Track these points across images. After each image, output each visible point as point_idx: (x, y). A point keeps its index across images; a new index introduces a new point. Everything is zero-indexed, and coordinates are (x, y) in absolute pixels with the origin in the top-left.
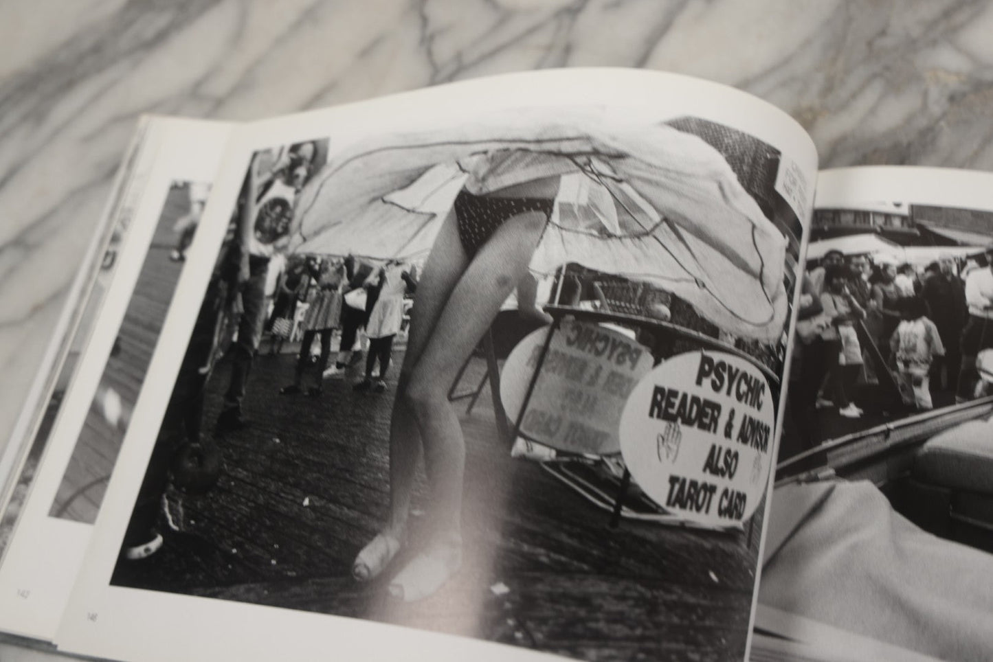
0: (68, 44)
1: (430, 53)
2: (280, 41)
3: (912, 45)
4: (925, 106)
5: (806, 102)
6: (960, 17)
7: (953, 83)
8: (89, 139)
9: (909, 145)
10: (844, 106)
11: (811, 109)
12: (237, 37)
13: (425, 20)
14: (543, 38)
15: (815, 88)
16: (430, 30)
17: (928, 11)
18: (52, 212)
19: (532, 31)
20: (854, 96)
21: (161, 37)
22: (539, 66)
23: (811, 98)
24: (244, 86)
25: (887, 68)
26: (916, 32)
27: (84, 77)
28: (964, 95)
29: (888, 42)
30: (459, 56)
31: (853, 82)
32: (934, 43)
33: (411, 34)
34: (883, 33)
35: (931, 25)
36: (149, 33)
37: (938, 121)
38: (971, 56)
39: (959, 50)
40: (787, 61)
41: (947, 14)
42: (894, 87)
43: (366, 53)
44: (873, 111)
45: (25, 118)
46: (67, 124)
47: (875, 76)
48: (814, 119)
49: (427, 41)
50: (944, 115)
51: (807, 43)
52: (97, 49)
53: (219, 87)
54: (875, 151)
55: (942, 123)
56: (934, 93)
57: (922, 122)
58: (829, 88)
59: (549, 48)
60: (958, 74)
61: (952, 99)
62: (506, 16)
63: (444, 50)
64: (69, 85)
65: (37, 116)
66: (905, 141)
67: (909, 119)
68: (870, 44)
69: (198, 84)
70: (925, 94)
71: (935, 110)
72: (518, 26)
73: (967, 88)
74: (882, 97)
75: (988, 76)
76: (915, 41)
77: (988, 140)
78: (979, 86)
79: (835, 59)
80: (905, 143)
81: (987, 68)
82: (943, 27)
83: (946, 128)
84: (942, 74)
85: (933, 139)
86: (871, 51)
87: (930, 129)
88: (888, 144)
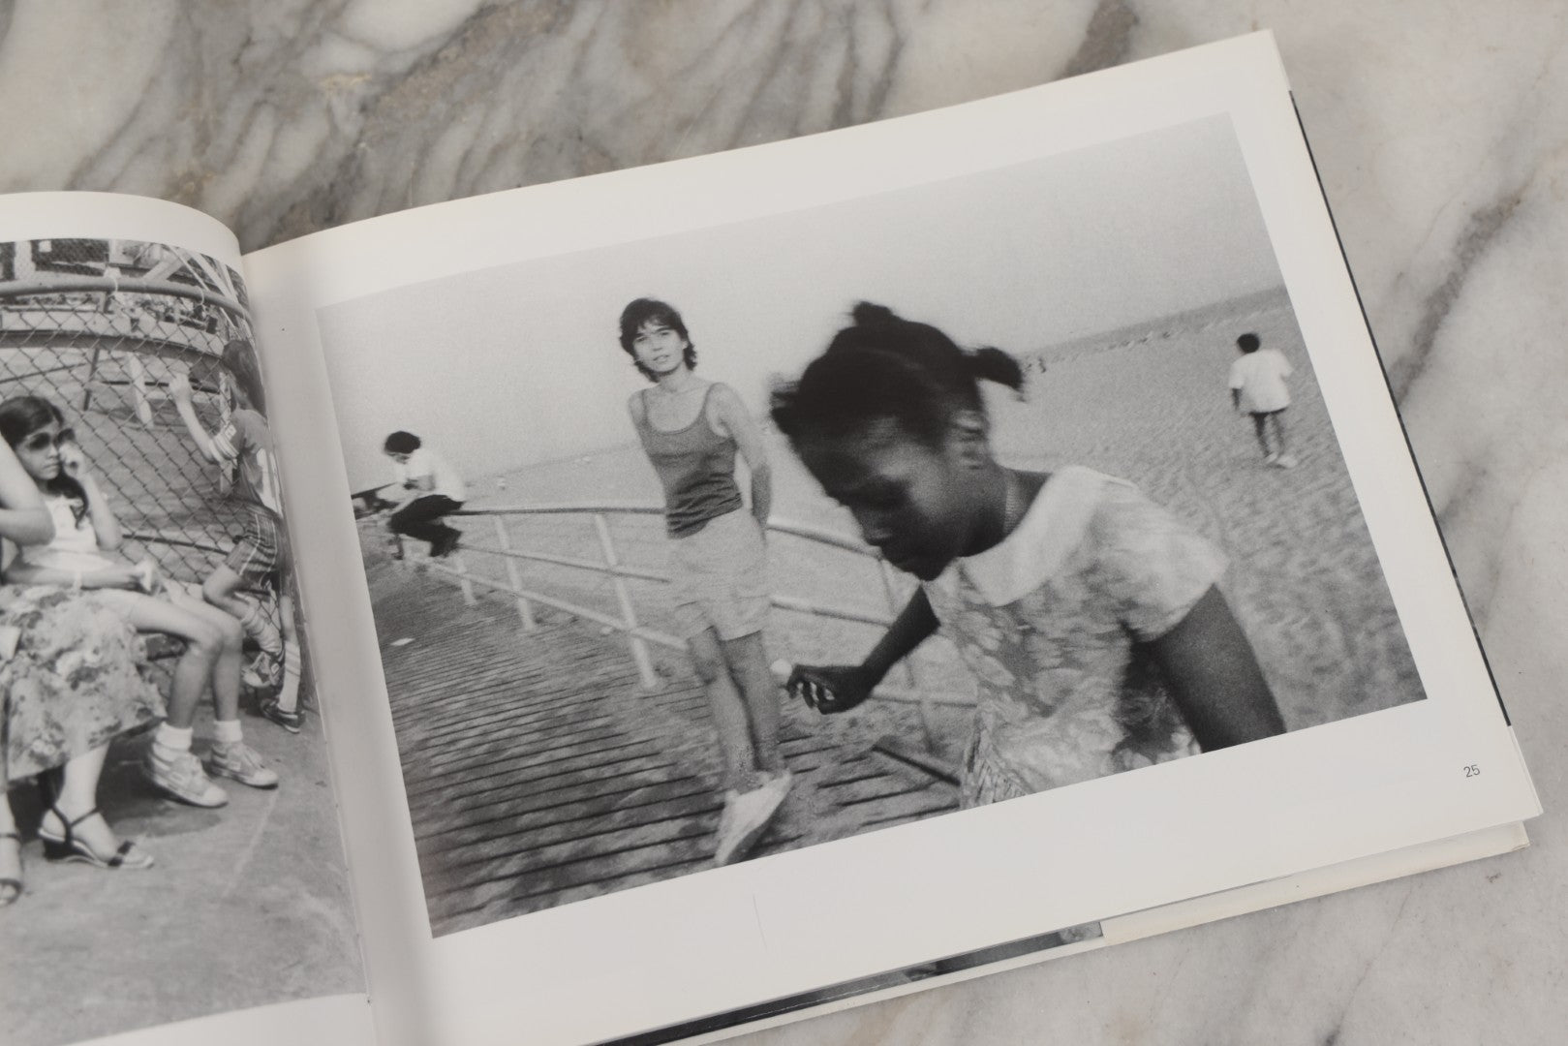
3: (290, 49)
4: (334, 129)
5: (180, 169)
7: (358, 87)
9: (332, 186)
10: (232, 159)
11: (190, 176)
15: (186, 144)
20: (240, 140)
23: (185, 161)
25: (270, 90)
26: (290, 30)
28: (377, 99)
29: (257, 53)
31: (233, 121)
32: (317, 39)
34: (248, 43)
35: (306, 15)
37: (356, 144)
38: (368, 45)
39: (351, 40)
40: (133, 117)
42: (288, 116)
44: (271, 154)
47: (258, 105)
48: (199, 188)
50: (362, 132)
51: (153, 82)
54: (292, 208)
55: (363, 145)
56: (340, 108)
57: (338, 152)
58: (203, 141)
60: (360, 74)
61: (364, 108)
66: (325, 183)
67: (321, 151)
68: (236, 61)
70: (329, 111)
71: (349, 129)
73: (377, 89)
74: (277, 132)
75: (399, 65)
76: (292, 43)
77: (425, 151)
78: (390, 83)
79: (198, 96)
80: (326, 186)
81: (394, 53)
82: (320, 14)
83: (369, 150)
84: (340, 79)
85: (360, 168)
86: (241, 71)
87: (351, 157)
88: (304, 194)
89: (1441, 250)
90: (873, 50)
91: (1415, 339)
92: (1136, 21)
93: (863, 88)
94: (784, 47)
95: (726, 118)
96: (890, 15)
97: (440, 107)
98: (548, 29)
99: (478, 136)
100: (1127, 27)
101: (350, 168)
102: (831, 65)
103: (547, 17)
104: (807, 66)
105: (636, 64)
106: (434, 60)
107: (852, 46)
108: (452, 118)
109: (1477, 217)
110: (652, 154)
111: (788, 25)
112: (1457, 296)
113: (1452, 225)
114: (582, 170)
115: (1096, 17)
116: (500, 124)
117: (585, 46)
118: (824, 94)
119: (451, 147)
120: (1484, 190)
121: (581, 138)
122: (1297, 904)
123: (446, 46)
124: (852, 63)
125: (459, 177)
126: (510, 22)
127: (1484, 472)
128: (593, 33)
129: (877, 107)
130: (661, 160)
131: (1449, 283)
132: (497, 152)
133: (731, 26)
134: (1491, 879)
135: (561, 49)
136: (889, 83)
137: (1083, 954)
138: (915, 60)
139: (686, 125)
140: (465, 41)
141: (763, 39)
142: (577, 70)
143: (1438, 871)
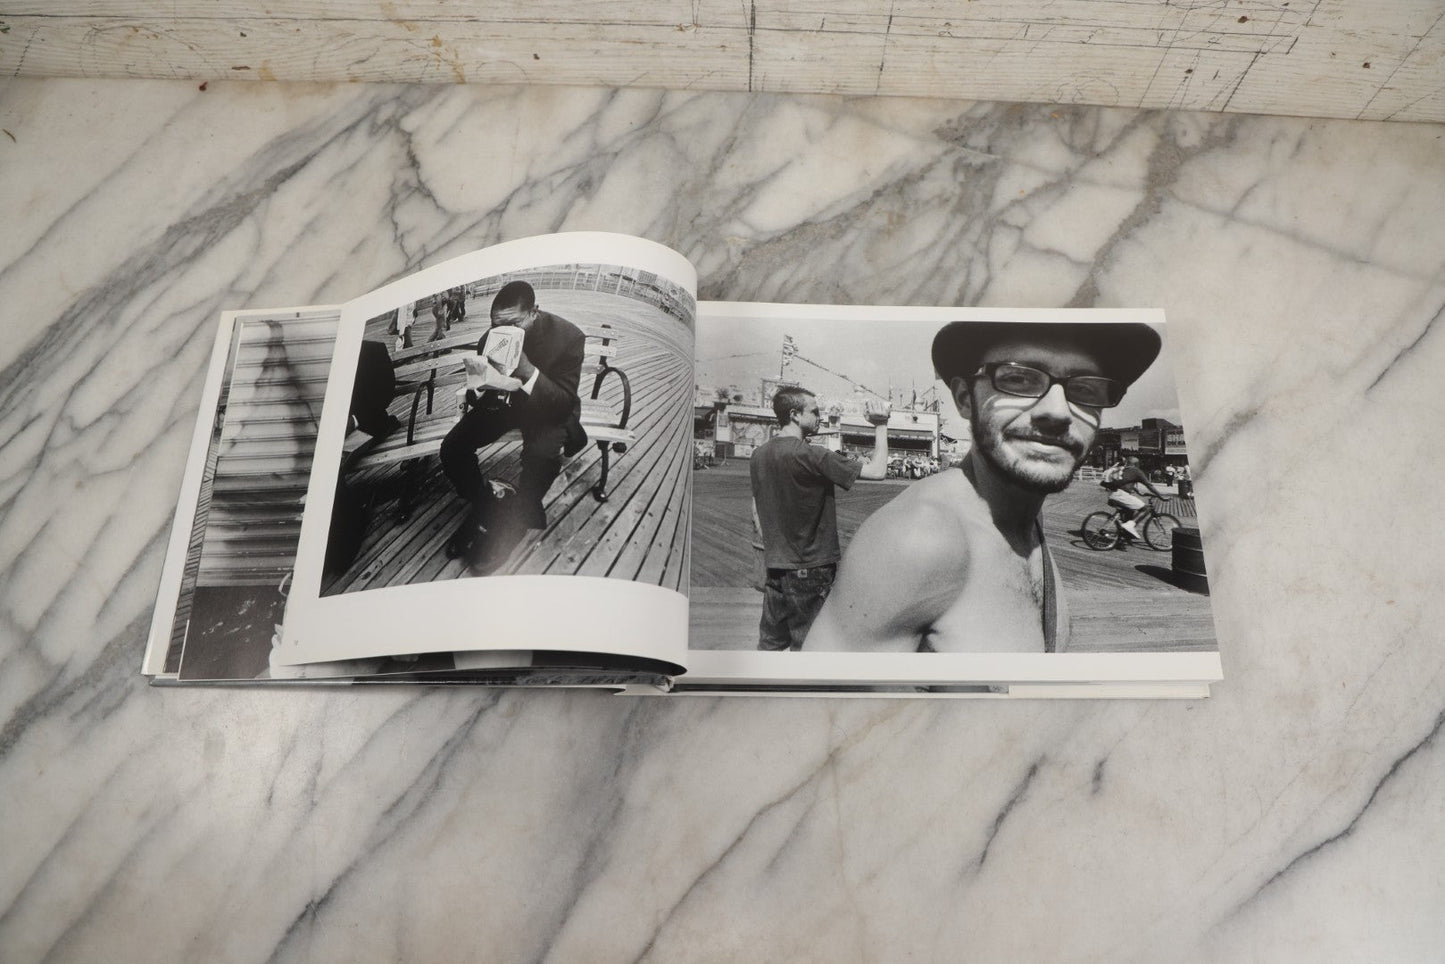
0: (125, 265)
1: (402, 247)
2: (290, 248)
3: (717, 222)
4: (729, 259)
6: (743, 203)
7: (743, 244)
8: (155, 331)
9: (723, 282)
12: (258, 248)
13: (396, 225)
14: (481, 231)
16: (399, 233)
17: (724, 201)
18: (136, 386)
19: (473, 226)
21: (198, 253)
22: (482, 246)
24: (268, 281)
25: (704, 237)
26: (718, 214)
27: (143, 287)
28: (750, 250)
29: (702, 220)
30: (424, 247)
31: (685, 247)
32: (730, 220)
33: (388, 235)
34: (699, 215)
35: (727, 209)
36: (189, 251)
37: (737, 267)
38: (751, 227)
39: (745, 223)
41: (735, 202)
42: (710, 249)
43: (355, 251)
44: (699, 264)
45: (101, 322)
46: (135, 322)
47: (698, 242)
49: (399, 239)
50: (741, 263)
52: (149, 266)
53: (249, 284)
55: (740, 268)
56: (733, 250)
57: (729, 268)
59: (486, 237)
60: (746, 238)
61: (744, 253)
62: (453, 218)
63: (412, 244)
64: (133, 294)
65: (111, 320)
67: (721, 266)
69: (233, 284)
70: (728, 251)
71: (735, 260)
72: (463, 223)
73: (751, 246)
74: (705, 253)
75: (763, 238)
76: (719, 219)
77: (767, 277)
78: (758, 245)
79: (672, 233)
80: (720, 282)
81: (762, 233)
82: (733, 209)
83: (742, 272)
84: (736, 238)
85: (736, 278)
86: (693, 226)
87: (733, 272)
88: (710, 283)
89: (1218, 426)
90: (978, 277)
91: (1200, 462)
92: (1099, 295)
93: (970, 294)
94: (938, 268)
95: (906, 292)
96: (988, 266)
97: (778, 259)
98: (833, 237)
99: (792, 275)
100: (1094, 296)
101: (733, 275)
102: (957, 281)
103: (833, 232)
104: (947, 278)
105: (869, 261)
106: (779, 239)
107: (968, 274)
108: (782, 265)
109: (1236, 416)
110: (869, 301)
111: (941, 259)
112: (1221, 448)
113: (1224, 417)
114: (836, 302)
115: (1081, 288)
116: (802, 274)
117: (848, 248)
118: (952, 291)
119: (778, 279)
120: (1241, 404)
121: (838, 286)
122: (1099, 700)
123: (785, 235)
124: (967, 283)
125: (780, 291)
126: (816, 231)
127: (1220, 529)
128: (853, 243)
129: (975, 303)
130: (873, 305)
131: (1219, 441)
132: (799, 284)
133: (916, 254)
134: (1189, 709)
135: (837, 247)
136: (983, 294)
137: (997, 700)
138: (995, 288)
139: (886, 291)
140: (795, 234)
141: (929, 263)
142: (842, 257)
143: (1166, 700)
